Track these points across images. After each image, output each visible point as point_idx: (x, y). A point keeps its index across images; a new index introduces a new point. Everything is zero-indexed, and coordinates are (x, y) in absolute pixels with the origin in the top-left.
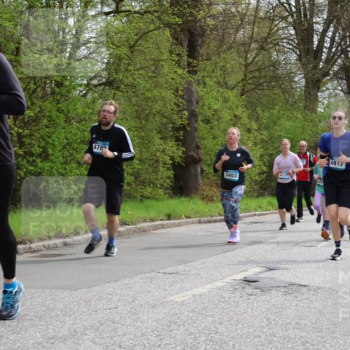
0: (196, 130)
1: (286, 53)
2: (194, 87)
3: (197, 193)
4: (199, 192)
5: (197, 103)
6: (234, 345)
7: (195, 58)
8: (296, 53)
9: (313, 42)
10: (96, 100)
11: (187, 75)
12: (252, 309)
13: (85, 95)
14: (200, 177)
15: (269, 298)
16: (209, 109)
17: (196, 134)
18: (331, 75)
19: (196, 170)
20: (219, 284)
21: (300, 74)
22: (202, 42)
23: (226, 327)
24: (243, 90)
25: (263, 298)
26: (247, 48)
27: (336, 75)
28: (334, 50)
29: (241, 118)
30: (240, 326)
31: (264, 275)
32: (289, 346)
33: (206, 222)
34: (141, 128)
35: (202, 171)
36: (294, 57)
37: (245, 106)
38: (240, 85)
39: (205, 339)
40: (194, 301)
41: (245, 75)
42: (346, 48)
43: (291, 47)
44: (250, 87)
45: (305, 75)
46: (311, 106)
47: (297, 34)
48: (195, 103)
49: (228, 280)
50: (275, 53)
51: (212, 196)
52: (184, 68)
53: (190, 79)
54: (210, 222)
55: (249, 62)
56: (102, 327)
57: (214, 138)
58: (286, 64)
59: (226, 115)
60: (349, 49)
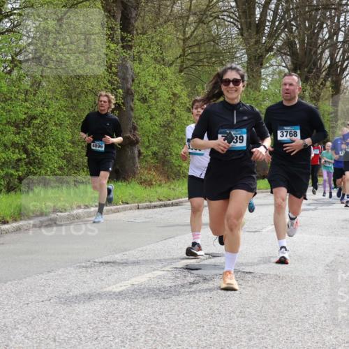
0: (132, 110)
1: (226, 27)
2: (129, 63)
3: (135, 178)
4: (137, 176)
5: (133, 80)
6: (175, 337)
7: (129, 32)
8: (237, 26)
9: (255, 14)
10: (22, 77)
11: (121, 50)
13: (10, 72)
14: (137, 159)
15: (212, 286)
16: (146, 86)
17: (133, 114)
18: (275, 51)
19: (133, 153)
20: (160, 273)
21: (242, 49)
22: (136, 15)
23: (167, 317)
24: (181, 66)
25: (205, 286)
26: (185, 21)
27: (279, 50)
28: (277, 23)
29: (180, 97)
30: (182, 316)
31: (207, 262)
32: (233, 335)
33: (145, 208)
34: (72, 107)
35: (140, 153)
36: (235, 31)
37: (184, 83)
38: (179, 61)
39: (145, 330)
40: (134, 291)
41: (184, 50)
42: (290, 21)
43: (232, 20)
44: (189, 63)
45: (247, 50)
46: (254, 84)
47: (237, 6)
48: (130, 80)
49: (169, 268)
50: (215, 27)
51: (151, 181)
52: (117, 43)
53: (124, 54)
54: (149, 208)
55: (187, 36)
56: (35, 320)
57: (151, 118)
58: (227, 38)
59: (164, 94)
60: (293, 23)
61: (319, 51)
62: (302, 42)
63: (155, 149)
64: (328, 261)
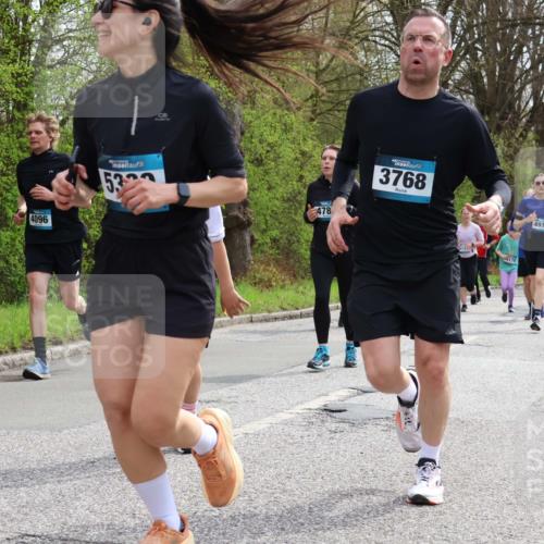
1: (378, 52)
2: (237, 108)
3: (245, 275)
4: (248, 274)
5: (242, 133)
8: (395, 52)
11: (225, 89)
12: (337, 453)
14: (249, 249)
15: (363, 435)
16: (261, 142)
18: (451, 88)
19: (243, 239)
20: (285, 416)
23: (298, 482)
24: (314, 111)
25: (353, 436)
27: (458, 86)
29: (311, 157)
30: (319, 480)
31: (354, 401)
33: (261, 321)
35: (253, 241)
36: (392, 59)
37: (317, 136)
38: (310, 103)
39: (266, 501)
40: (247, 443)
42: (473, 44)
43: (387, 43)
44: (324, 107)
47: (395, 22)
48: (239, 133)
49: (298, 409)
50: (363, 53)
51: (269, 280)
53: (230, 94)
54: (266, 320)
55: (321, 67)
56: (104, 486)
57: (269, 189)
58: (379, 70)
59: (288, 152)
60: (477, 45)
61: (517, 87)
62: (491, 74)
63: (275, 233)
64: (534, 399)
